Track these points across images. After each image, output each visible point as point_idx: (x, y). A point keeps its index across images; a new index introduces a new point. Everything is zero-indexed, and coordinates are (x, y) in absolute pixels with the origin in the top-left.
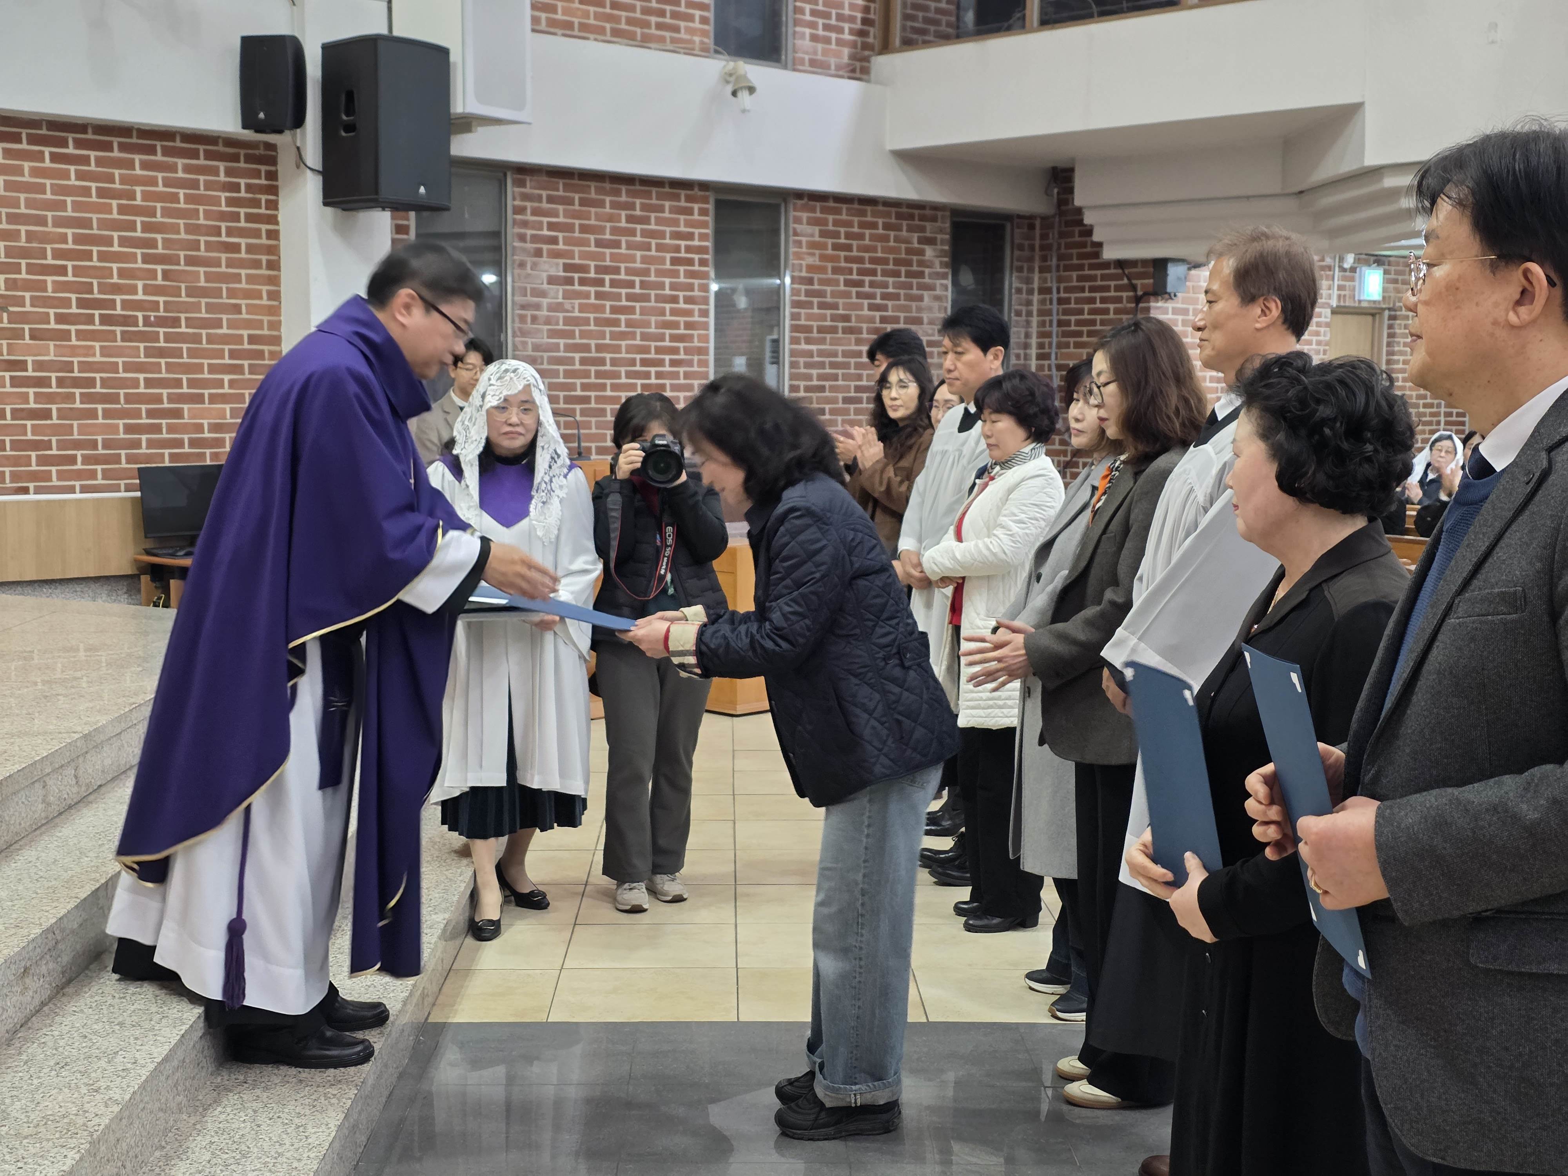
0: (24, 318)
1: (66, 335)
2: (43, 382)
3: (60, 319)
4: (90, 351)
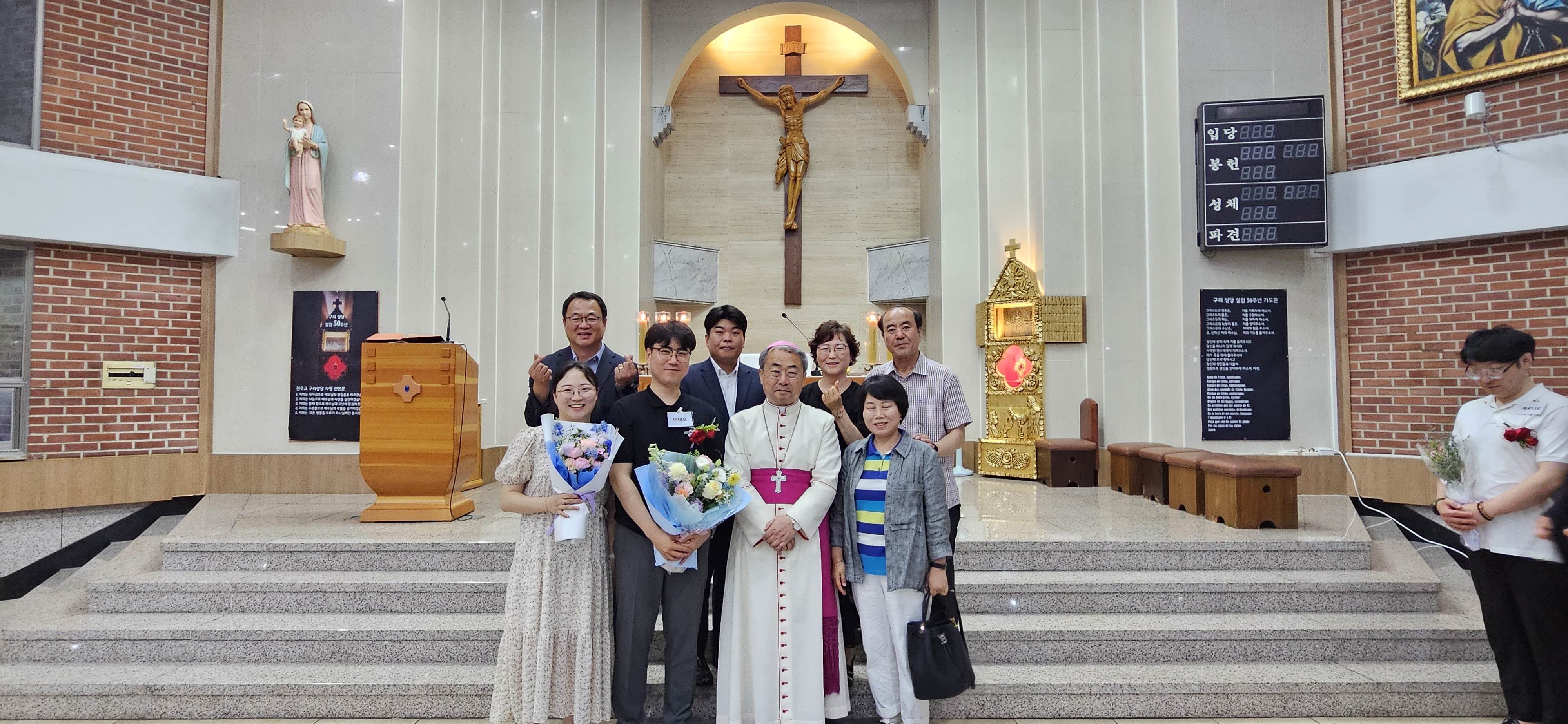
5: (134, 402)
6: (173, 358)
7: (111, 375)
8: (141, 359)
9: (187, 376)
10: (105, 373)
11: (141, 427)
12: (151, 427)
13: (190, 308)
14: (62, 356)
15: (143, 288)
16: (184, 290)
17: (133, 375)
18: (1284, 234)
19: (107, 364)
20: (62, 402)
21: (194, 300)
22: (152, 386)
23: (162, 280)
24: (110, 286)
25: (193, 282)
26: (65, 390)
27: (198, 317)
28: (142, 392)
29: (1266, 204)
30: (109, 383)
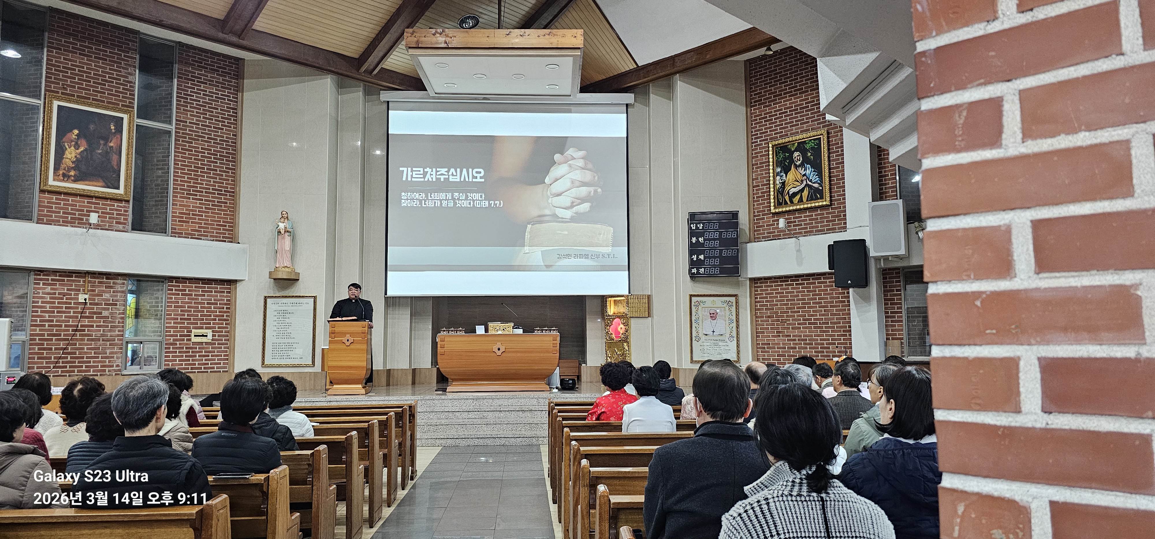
0: (789, 324)
1: (800, 328)
2: (795, 340)
3: (799, 324)
4: (806, 332)
5: (203, 348)
6: (219, 328)
7: (195, 336)
8: (207, 328)
9: (224, 336)
10: (193, 335)
11: (206, 360)
12: (209, 360)
13: (226, 304)
14: (177, 327)
15: (208, 296)
16: (223, 296)
17: (203, 336)
18: (723, 271)
19: (194, 331)
20: (177, 348)
21: (227, 300)
22: (210, 341)
23: (215, 292)
24: (195, 295)
25: (227, 292)
26: (178, 343)
27: (229, 308)
28: (206, 343)
29: (715, 257)
30: (194, 339)
